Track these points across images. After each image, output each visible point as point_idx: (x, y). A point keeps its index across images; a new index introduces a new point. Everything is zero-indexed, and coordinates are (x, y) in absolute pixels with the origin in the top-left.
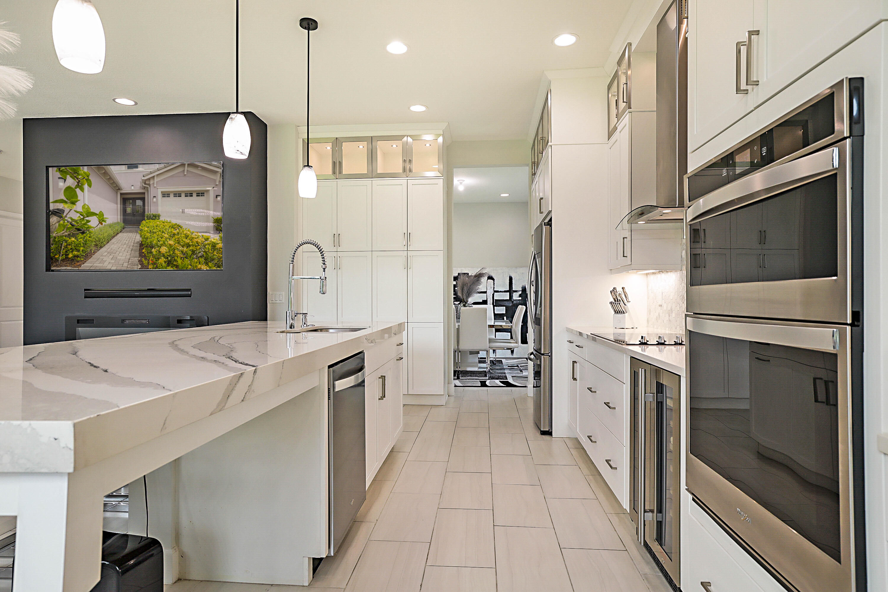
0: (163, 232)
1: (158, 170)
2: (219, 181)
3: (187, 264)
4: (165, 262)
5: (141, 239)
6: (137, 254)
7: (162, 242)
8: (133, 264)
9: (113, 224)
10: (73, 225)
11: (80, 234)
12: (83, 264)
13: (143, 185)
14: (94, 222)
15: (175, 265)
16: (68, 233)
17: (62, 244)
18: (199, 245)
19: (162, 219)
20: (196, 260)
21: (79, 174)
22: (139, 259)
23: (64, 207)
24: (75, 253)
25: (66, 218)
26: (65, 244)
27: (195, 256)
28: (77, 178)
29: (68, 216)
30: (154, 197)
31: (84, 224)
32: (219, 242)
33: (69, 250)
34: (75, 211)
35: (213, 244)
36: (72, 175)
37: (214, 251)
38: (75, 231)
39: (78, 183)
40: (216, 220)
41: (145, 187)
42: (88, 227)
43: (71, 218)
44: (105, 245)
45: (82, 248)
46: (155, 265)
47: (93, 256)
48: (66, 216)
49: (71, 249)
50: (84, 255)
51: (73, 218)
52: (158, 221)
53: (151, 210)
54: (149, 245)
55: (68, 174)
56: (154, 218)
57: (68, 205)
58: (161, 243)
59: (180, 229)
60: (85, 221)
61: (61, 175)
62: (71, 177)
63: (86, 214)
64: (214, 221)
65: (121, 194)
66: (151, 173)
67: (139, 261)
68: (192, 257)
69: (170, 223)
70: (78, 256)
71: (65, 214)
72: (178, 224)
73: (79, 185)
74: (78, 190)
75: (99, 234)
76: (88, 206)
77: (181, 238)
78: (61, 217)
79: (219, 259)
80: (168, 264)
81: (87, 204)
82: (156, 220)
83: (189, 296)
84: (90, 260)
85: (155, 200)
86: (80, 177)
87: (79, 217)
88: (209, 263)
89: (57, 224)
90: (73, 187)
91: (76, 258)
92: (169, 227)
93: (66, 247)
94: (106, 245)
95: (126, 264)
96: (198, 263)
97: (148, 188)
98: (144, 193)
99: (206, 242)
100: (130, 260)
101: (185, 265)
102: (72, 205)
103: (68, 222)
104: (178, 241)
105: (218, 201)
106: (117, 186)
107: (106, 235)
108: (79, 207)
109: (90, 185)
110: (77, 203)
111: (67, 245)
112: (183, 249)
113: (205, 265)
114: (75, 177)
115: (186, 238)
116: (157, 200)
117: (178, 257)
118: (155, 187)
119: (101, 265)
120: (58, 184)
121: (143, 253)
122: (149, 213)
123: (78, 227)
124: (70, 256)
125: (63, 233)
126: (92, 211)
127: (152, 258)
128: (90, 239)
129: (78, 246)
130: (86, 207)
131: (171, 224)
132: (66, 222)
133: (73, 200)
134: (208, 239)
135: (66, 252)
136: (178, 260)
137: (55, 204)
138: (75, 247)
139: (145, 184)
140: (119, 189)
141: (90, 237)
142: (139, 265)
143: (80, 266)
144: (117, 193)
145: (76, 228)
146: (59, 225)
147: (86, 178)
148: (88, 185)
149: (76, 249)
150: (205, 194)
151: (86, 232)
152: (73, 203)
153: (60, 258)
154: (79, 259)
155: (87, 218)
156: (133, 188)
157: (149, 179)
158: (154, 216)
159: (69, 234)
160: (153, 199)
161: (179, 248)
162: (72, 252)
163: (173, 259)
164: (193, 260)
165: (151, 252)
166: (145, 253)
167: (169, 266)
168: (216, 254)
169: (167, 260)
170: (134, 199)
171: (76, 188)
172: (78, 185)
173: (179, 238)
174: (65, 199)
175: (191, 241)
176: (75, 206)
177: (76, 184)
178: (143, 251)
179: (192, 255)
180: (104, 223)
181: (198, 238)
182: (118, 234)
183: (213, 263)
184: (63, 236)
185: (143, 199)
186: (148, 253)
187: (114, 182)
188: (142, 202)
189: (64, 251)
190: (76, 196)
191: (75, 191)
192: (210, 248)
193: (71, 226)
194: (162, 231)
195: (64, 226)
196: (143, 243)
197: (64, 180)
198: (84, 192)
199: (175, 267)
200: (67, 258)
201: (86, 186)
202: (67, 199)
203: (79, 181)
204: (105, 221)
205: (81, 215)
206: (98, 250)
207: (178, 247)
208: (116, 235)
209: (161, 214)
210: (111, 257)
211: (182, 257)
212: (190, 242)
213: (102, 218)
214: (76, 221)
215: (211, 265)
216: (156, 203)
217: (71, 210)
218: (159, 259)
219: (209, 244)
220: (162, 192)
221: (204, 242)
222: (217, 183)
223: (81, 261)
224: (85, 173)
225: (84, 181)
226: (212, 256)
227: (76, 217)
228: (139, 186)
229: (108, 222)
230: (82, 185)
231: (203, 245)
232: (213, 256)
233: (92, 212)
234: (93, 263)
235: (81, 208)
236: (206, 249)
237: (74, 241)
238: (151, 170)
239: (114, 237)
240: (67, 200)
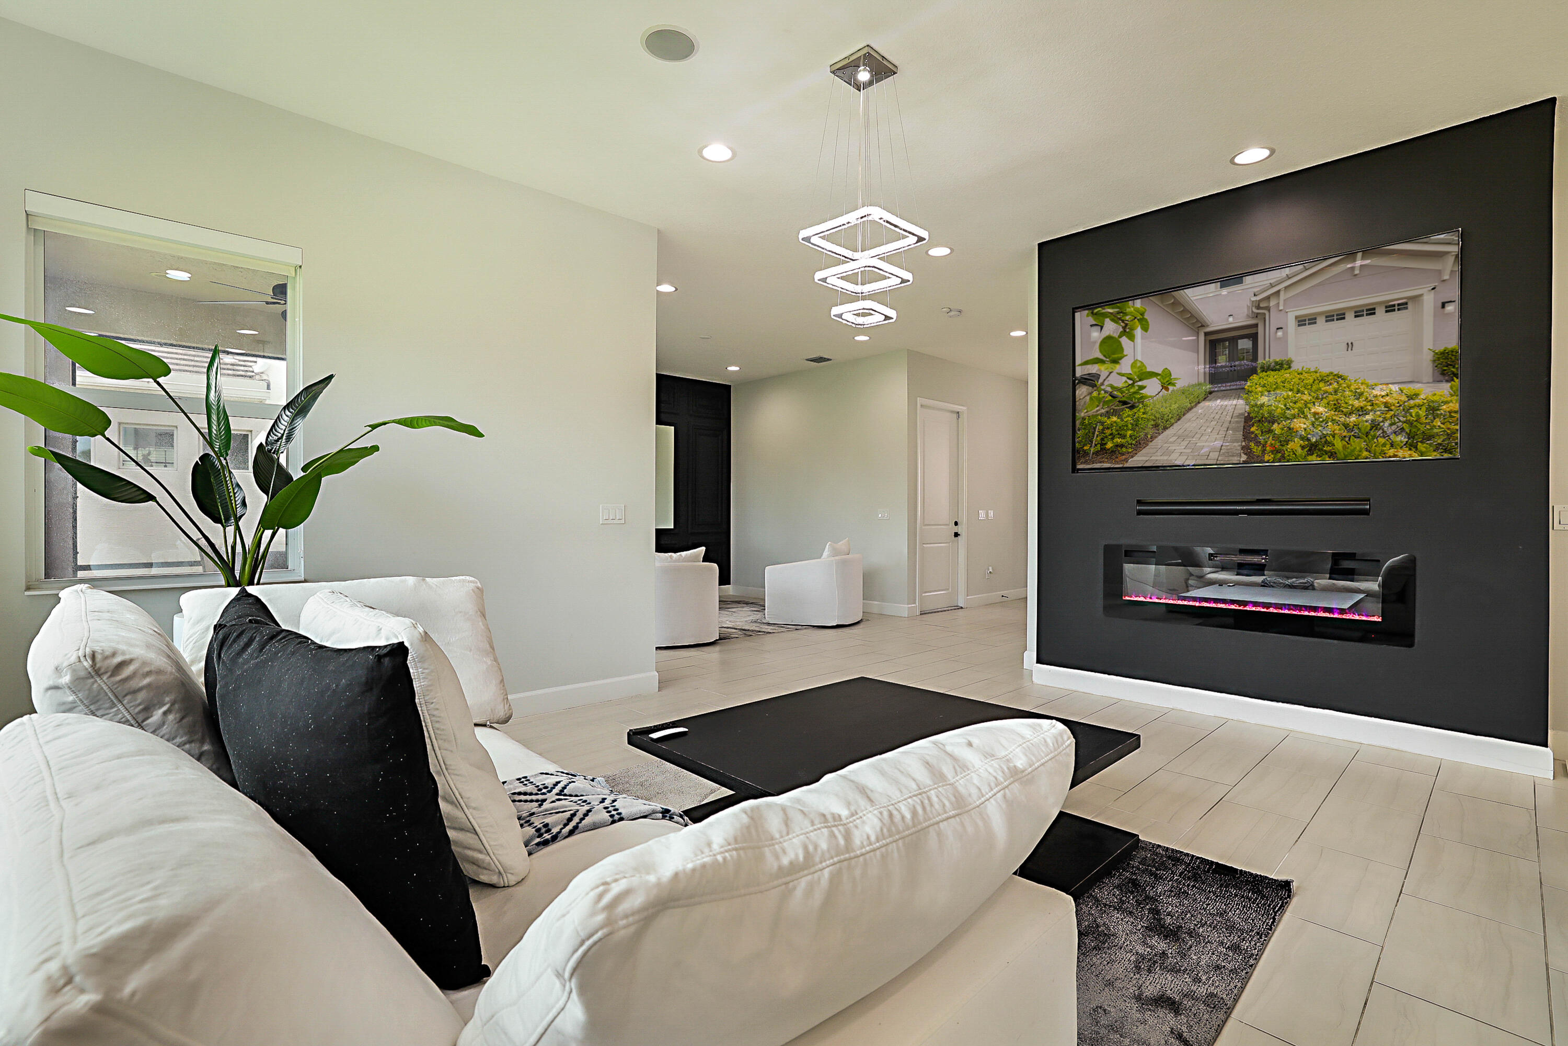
0: (1298, 391)
1: (1288, 277)
2: (1452, 271)
3: (1358, 448)
4: (1303, 448)
5: (1247, 408)
6: (1240, 435)
7: (1296, 410)
8: (1230, 454)
9: (1189, 386)
10: (1114, 397)
11: (1127, 410)
12: (1132, 457)
13: (1252, 312)
14: (1152, 387)
15: (1326, 452)
16: (1106, 409)
17: (1095, 428)
18: (1392, 410)
19: (1295, 366)
20: (1382, 440)
21: (1125, 314)
22: (1244, 444)
23: (1099, 370)
24: (1118, 440)
25: (1103, 387)
26: (1101, 427)
27: (1381, 431)
28: (1123, 321)
29: (1106, 383)
30: (1278, 329)
31: (1135, 393)
32: (1449, 399)
33: (1106, 437)
34: (1119, 374)
35: (1431, 404)
36: (1113, 317)
37: (1435, 419)
38: (1118, 406)
39: (1124, 328)
40: (1443, 353)
41: (1258, 314)
42: (1142, 397)
43: (1112, 386)
44: (1172, 425)
45: (1129, 432)
46: (1280, 455)
47: (1150, 444)
48: (1102, 384)
49: (1111, 434)
50: (1134, 442)
51: (1116, 385)
52: (1287, 371)
53: (1270, 353)
54: (1266, 418)
55: (1107, 317)
56: (1278, 367)
57: (1106, 365)
58: (1293, 412)
59: (1342, 382)
60: (1137, 388)
61: (1095, 320)
62: (1112, 320)
63: (1138, 376)
64: (1434, 356)
65: (1206, 334)
66: (1272, 286)
67: (1243, 448)
68: (1372, 433)
69: (1316, 372)
70: (1122, 446)
71: (1101, 381)
72: (1335, 373)
73: (1127, 332)
74: (1124, 340)
75: (1162, 407)
76: (1142, 362)
77: (1342, 398)
78: (1094, 386)
79: (1448, 434)
80: (1309, 450)
81: (1139, 358)
82: (1283, 371)
83: (1366, 512)
84: (1144, 451)
85: (1280, 333)
86: (1127, 318)
87: (1126, 382)
88: (1419, 444)
89: (1088, 398)
90: (1116, 335)
91: (1119, 449)
92: (1315, 380)
93: (1102, 432)
94: (1175, 425)
95: (1214, 455)
96: (1388, 446)
97: (1265, 314)
98: (1256, 326)
99: (1412, 402)
100: (1223, 448)
101: (1353, 451)
102: (1113, 364)
103: (1106, 392)
104: (1335, 404)
105: (1449, 314)
106: (1198, 321)
107: (1174, 406)
108: (1125, 366)
109: (1145, 329)
110: (1123, 361)
111: (1103, 430)
112: (1348, 419)
113: (1408, 449)
114: (1120, 319)
115: (1358, 399)
116: (1285, 334)
117: (1336, 436)
118: (1281, 310)
119: (1165, 458)
120: (1090, 336)
121: (1253, 433)
122: (1267, 359)
123: (1124, 399)
124: (1110, 445)
125: (1097, 411)
126: (1149, 369)
127: (1273, 442)
128: (1145, 416)
129: (1123, 429)
130: (1139, 364)
131: (1318, 375)
132: (1103, 392)
133: (1116, 356)
134: (1417, 395)
135: (1102, 439)
136: (1335, 442)
137: (1084, 367)
138: (1117, 431)
139: (1258, 307)
140: (1203, 326)
141: (1144, 413)
142: (1243, 455)
143: (1126, 460)
144: (1198, 333)
145: (1119, 401)
146: (1091, 399)
147: (1139, 317)
148: (1142, 328)
149: (1118, 434)
150: (1410, 306)
151: (1137, 405)
152: (1115, 361)
153: (1092, 450)
154: (1124, 450)
155: (1140, 383)
156: (1231, 319)
157: (1268, 298)
158: (1276, 363)
159: (1107, 412)
160: (1276, 332)
161: (1338, 419)
162: (1112, 439)
163: (1323, 440)
164: (1375, 440)
165: (1270, 431)
166: (1257, 432)
167: (1312, 454)
168: (1439, 424)
169: (1307, 443)
170: (1234, 340)
171: (1120, 337)
172: (1125, 331)
173: (1337, 400)
174: (1101, 357)
175: (1369, 404)
176: (1118, 366)
177: (1121, 330)
178: (1253, 429)
179: (1371, 430)
180: (1171, 388)
181: (1387, 395)
182: (1199, 403)
183: (1430, 445)
184: (1097, 415)
185: (1254, 337)
186: (1262, 433)
187: (1192, 316)
188: (1251, 342)
189: (1099, 439)
190: (1120, 348)
191: (1120, 342)
192: (1422, 413)
193: (1110, 398)
194: (1295, 390)
195: (1099, 400)
196: (1252, 415)
197: (1100, 327)
198: (1135, 341)
199: (1327, 456)
200: (1103, 450)
201: (1138, 332)
202: (1105, 356)
203: (1127, 325)
204: (1174, 385)
205: (1128, 378)
206: (1159, 434)
207: (1334, 418)
208: (1196, 405)
209: (1293, 359)
210: (1185, 443)
211: (1345, 437)
212: (1366, 406)
213: (1167, 379)
214: (1119, 390)
215: (1424, 447)
216: (1285, 339)
217: (1111, 373)
218: (1287, 442)
219: (1419, 406)
220: (1296, 317)
221: (1405, 402)
222: (1446, 277)
223: (1128, 453)
224: (1137, 310)
225: (1135, 323)
226: (1429, 430)
227: (1120, 382)
228: (1245, 314)
229: (1180, 384)
230: (1132, 329)
231: (1401, 408)
232: (1431, 429)
233: (1149, 372)
234: (1150, 455)
235: (1130, 367)
236: (1412, 416)
237: (1115, 422)
238: (1272, 281)
239: (1190, 409)
240: (1104, 359)
